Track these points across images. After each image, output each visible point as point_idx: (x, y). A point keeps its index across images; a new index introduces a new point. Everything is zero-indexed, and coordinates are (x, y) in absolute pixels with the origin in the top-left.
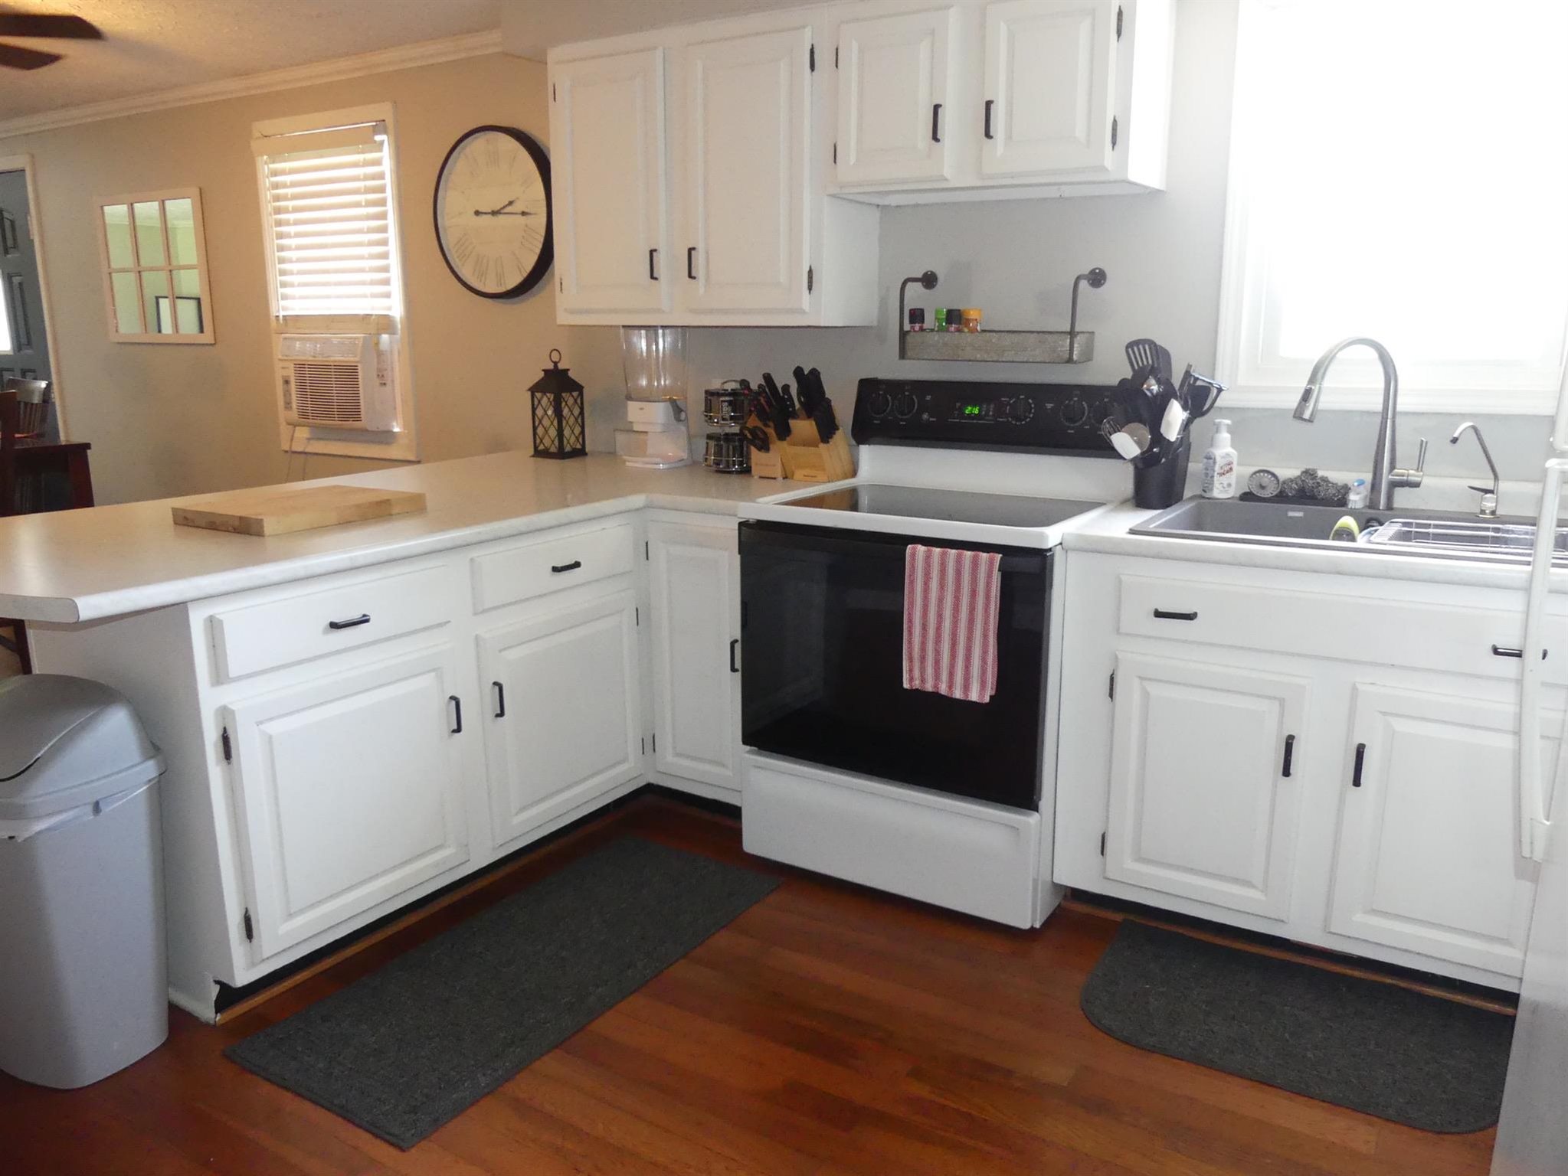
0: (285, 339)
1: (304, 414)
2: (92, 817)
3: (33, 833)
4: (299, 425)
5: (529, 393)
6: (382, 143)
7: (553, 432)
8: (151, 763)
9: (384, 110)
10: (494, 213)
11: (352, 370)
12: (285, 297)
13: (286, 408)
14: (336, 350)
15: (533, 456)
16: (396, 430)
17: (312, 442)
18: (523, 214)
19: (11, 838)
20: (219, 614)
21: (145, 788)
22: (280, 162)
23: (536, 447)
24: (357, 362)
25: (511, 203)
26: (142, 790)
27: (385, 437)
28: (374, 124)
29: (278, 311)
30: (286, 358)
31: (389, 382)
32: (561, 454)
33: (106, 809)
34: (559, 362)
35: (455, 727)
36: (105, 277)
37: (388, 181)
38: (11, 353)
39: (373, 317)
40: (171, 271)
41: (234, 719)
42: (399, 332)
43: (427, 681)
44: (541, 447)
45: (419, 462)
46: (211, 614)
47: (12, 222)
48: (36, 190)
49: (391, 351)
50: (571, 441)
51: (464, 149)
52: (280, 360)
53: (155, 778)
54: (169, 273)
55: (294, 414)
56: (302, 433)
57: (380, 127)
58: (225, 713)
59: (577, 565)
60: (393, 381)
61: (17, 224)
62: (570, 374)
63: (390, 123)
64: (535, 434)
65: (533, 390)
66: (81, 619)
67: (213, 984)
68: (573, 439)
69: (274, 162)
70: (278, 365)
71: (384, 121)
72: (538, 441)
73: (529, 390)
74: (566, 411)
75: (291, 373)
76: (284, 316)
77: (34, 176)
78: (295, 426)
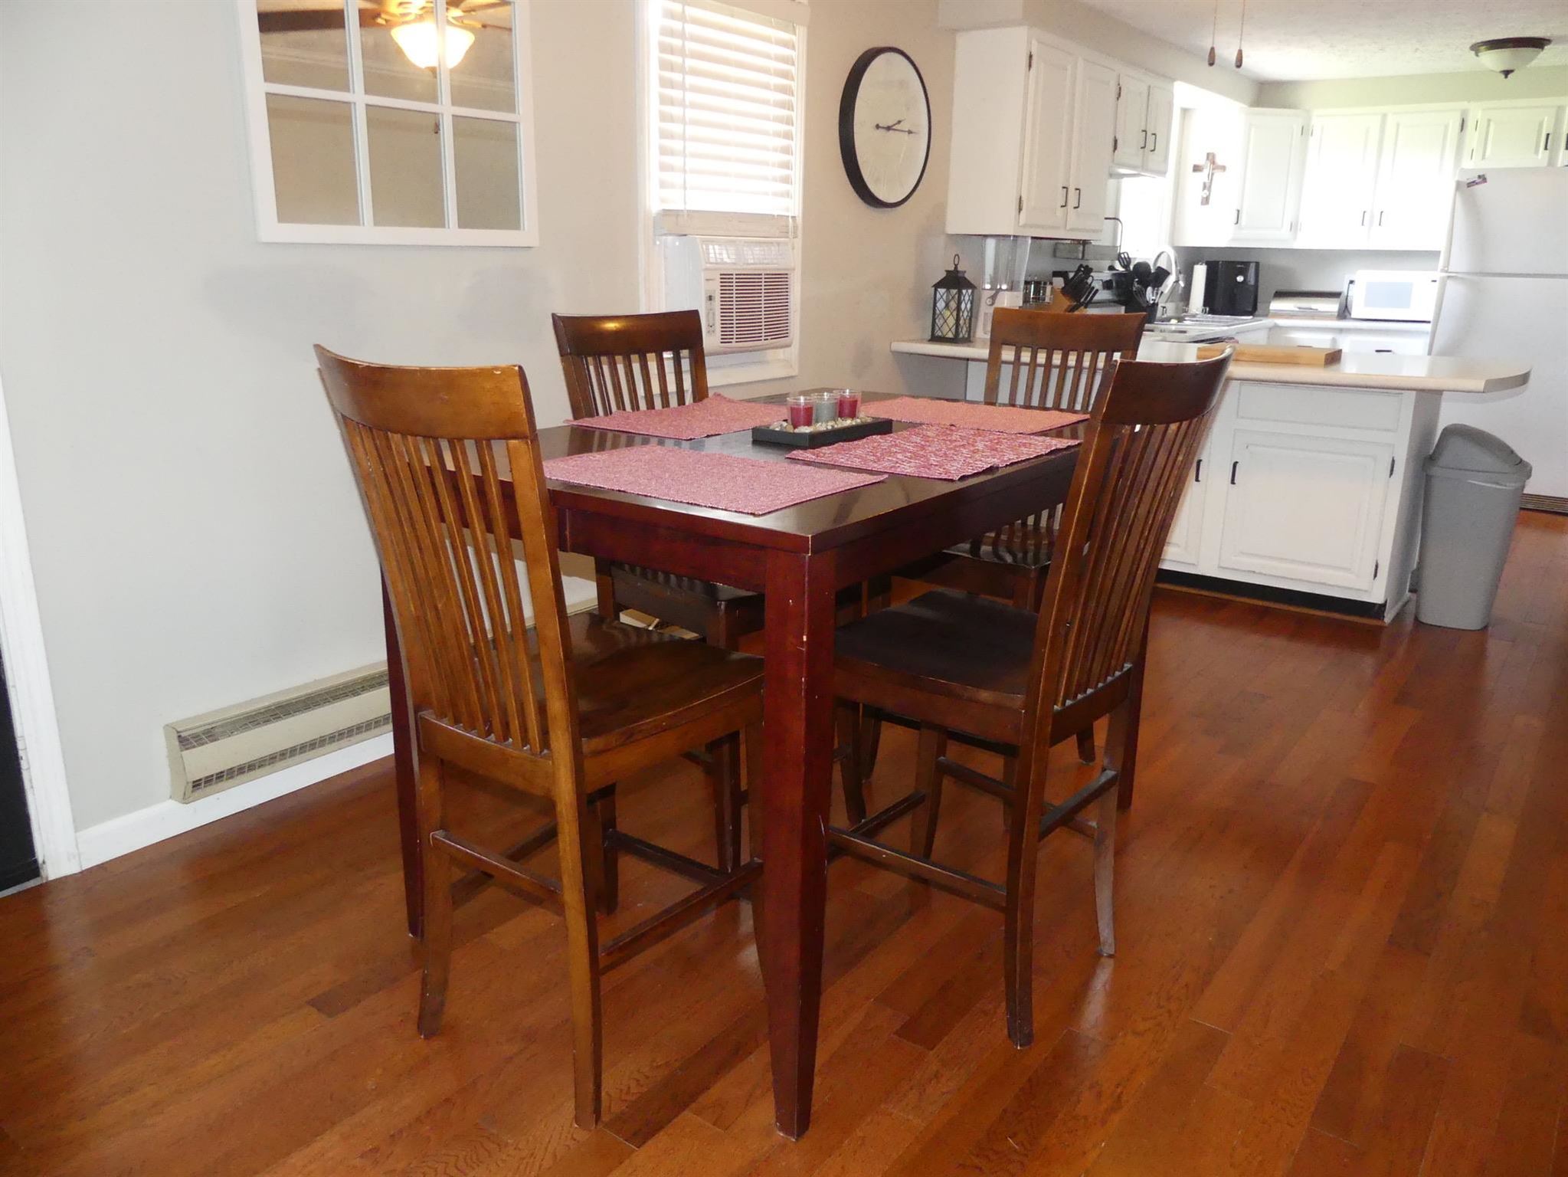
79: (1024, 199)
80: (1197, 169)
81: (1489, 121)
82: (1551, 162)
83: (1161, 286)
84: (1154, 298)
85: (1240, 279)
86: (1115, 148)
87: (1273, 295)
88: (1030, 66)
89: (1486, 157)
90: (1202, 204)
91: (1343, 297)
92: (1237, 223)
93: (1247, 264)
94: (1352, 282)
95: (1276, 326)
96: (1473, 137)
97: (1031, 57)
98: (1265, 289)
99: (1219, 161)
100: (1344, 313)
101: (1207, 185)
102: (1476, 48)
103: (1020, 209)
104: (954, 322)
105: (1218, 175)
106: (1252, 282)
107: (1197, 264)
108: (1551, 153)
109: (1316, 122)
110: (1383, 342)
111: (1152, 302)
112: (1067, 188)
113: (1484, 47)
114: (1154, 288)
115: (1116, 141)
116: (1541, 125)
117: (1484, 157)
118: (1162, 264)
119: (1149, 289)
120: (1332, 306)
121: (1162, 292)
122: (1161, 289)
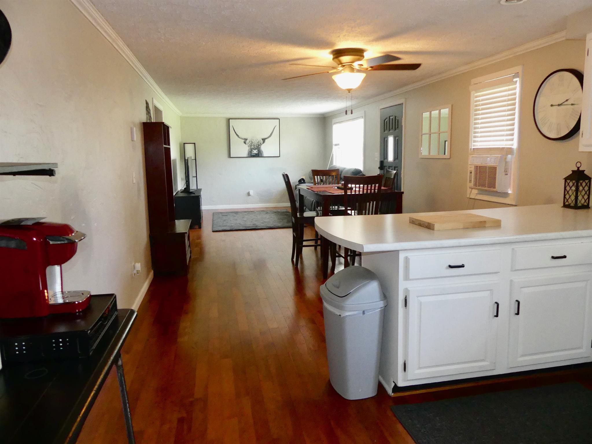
0: (472, 157)
1: (475, 185)
2: (362, 315)
3: (345, 315)
4: (474, 189)
5: (564, 180)
6: (516, 81)
7: (573, 198)
8: (382, 302)
9: (519, 69)
10: (559, 105)
11: (494, 169)
12: (475, 141)
13: (470, 182)
14: (490, 161)
15: (562, 207)
16: (510, 192)
17: (477, 195)
18: (572, 104)
19: (340, 315)
20: (408, 256)
21: (379, 310)
22: (479, 92)
23: (564, 203)
24: (497, 166)
25: (567, 100)
26: (378, 310)
27: (505, 195)
28: (514, 74)
29: (472, 147)
30: (472, 164)
31: (509, 174)
32: (576, 207)
33: (366, 313)
34: (580, 167)
35: (496, 315)
36: (420, 137)
37: (517, 96)
38: (392, 162)
39: (505, 149)
40: (439, 133)
41: (409, 293)
42: (515, 154)
43: (486, 294)
44: (567, 203)
45: (516, 206)
46: (407, 255)
47: (398, 120)
48: (405, 111)
49: (511, 162)
50: (581, 200)
51: (549, 80)
52: (470, 165)
53: (383, 307)
54: (439, 134)
55: (472, 184)
56: (475, 191)
57: (516, 75)
58: (407, 290)
59: (565, 257)
60: (510, 173)
61: (399, 121)
62: (585, 172)
63: (520, 74)
64: (565, 197)
65: (566, 179)
66: (364, 251)
67: (392, 382)
68: (583, 201)
69: (477, 93)
70: (469, 166)
71: (518, 73)
72: (566, 201)
73: (564, 178)
74: (581, 188)
75: (473, 169)
76: (473, 149)
77: (406, 105)
78: (472, 189)
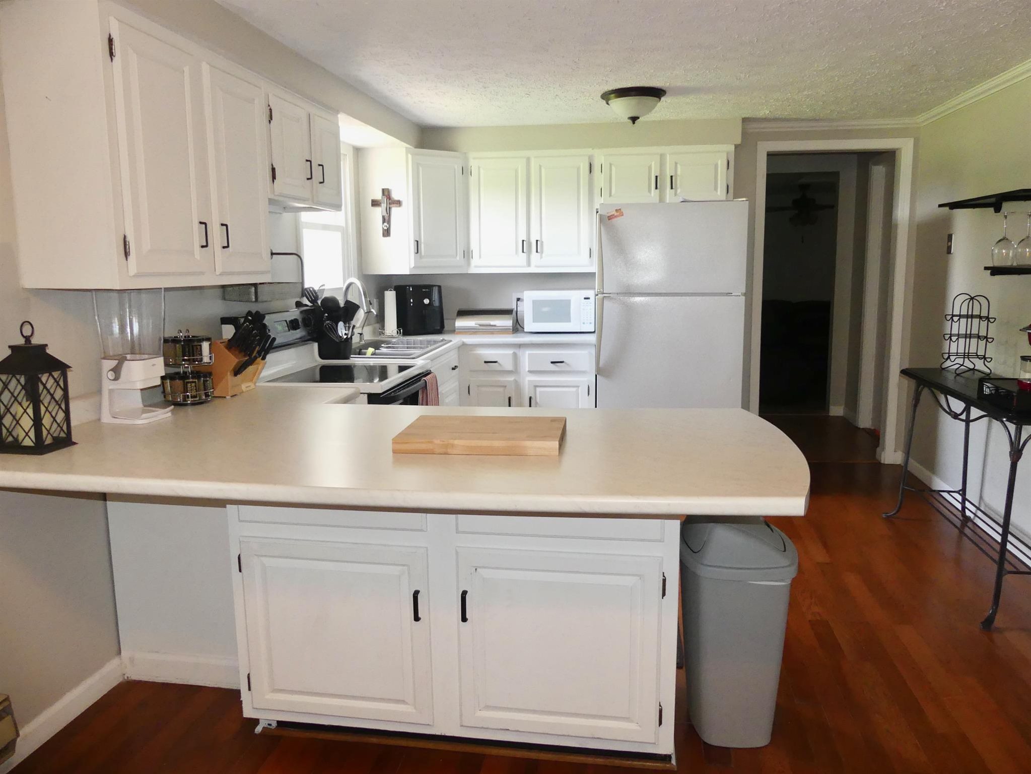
79: (130, 239)
80: (375, 203)
81: (611, 165)
82: (662, 199)
83: (352, 320)
84: (347, 332)
85: (426, 301)
86: (274, 177)
87: (456, 314)
88: (111, 54)
89: (612, 194)
90: (384, 235)
91: (514, 313)
92: (418, 252)
93: (430, 287)
94: (518, 299)
95: (464, 344)
96: (600, 179)
97: (110, 41)
98: (449, 309)
99: (395, 196)
100: (518, 327)
101: (387, 218)
102: (606, 96)
103: (127, 254)
104: (32, 423)
105: (395, 210)
106: (437, 303)
107: (387, 290)
108: (660, 192)
109: (473, 164)
110: (557, 354)
111: (345, 337)
112: (205, 224)
113: (613, 95)
114: (345, 323)
115: (273, 170)
116: (650, 168)
117: (610, 195)
118: (352, 298)
119: (341, 324)
120: (506, 322)
121: (354, 326)
122: (353, 323)
